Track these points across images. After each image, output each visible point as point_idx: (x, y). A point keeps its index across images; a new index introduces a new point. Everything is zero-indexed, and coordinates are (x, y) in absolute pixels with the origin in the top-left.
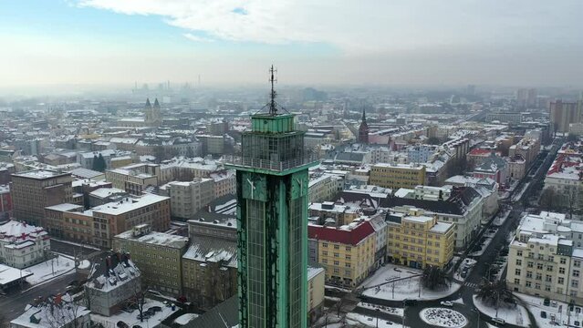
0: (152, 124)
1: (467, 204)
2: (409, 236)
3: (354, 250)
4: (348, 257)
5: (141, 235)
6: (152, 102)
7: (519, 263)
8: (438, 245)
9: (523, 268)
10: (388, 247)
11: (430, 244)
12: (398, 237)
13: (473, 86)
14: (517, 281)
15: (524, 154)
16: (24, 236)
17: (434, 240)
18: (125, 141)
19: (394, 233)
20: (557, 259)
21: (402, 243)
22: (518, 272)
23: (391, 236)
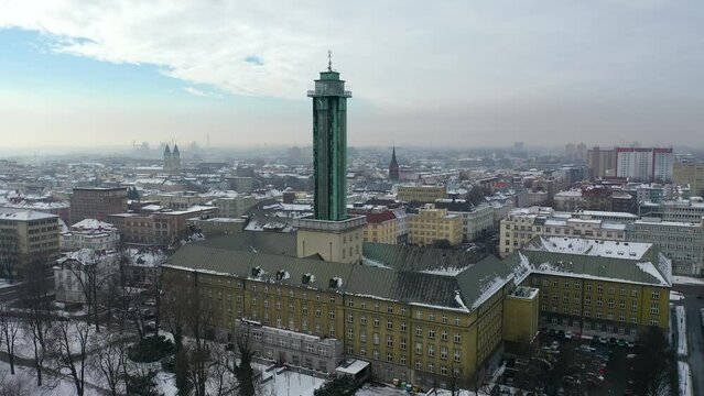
0: (171, 172)
1: (476, 205)
2: (425, 223)
3: (379, 227)
4: (375, 234)
5: (208, 217)
6: (172, 149)
7: (508, 235)
8: (447, 228)
9: (511, 239)
10: (409, 235)
11: (441, 228)
12: (416, 226)
13: (521, 144)
14: (507, 250)
15: (545, 186)
16: (100, 229)
17: (444, 225)
18: (152, 181)
19: (413, 223)
20: (534, 228)
21: (420, 230)
22: (508, 243)
23: (411, 226)
